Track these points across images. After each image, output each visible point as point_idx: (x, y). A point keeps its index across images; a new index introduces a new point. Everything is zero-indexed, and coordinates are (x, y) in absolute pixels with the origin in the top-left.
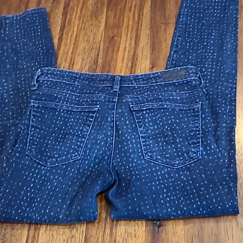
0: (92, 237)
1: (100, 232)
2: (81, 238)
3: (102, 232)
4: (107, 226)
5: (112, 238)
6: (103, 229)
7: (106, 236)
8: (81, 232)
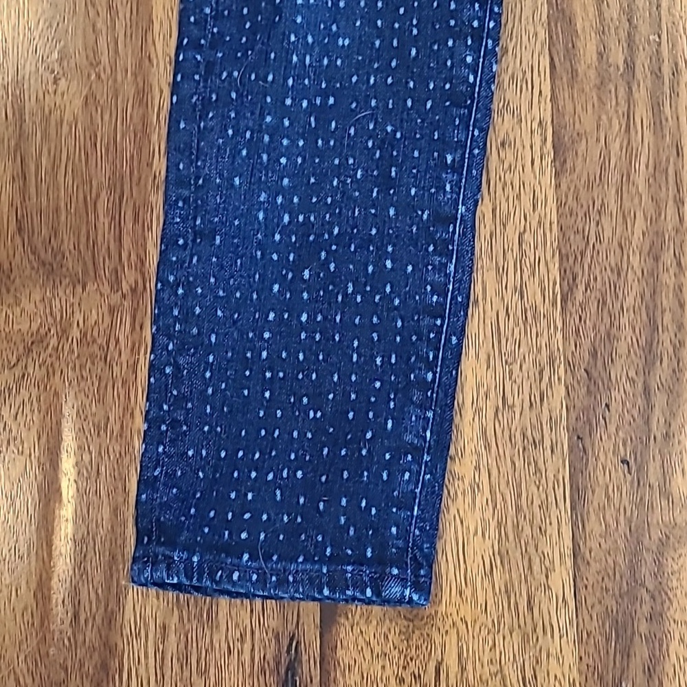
0: (584, 141)
1: (610, 121)
2: (537, 148)
3: (618, 118)
4: (636, 95)
5: (663, 137)
6: (623, 108)
7: (637, 132)
8: (535, 125)
